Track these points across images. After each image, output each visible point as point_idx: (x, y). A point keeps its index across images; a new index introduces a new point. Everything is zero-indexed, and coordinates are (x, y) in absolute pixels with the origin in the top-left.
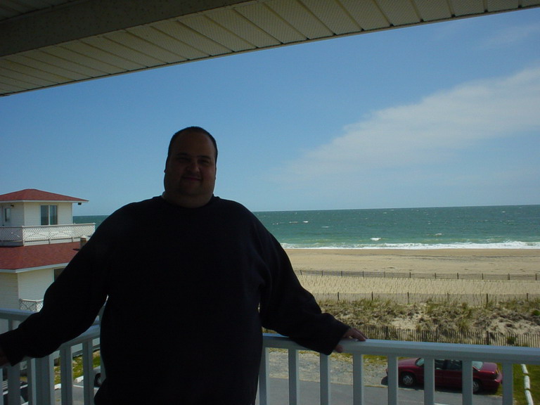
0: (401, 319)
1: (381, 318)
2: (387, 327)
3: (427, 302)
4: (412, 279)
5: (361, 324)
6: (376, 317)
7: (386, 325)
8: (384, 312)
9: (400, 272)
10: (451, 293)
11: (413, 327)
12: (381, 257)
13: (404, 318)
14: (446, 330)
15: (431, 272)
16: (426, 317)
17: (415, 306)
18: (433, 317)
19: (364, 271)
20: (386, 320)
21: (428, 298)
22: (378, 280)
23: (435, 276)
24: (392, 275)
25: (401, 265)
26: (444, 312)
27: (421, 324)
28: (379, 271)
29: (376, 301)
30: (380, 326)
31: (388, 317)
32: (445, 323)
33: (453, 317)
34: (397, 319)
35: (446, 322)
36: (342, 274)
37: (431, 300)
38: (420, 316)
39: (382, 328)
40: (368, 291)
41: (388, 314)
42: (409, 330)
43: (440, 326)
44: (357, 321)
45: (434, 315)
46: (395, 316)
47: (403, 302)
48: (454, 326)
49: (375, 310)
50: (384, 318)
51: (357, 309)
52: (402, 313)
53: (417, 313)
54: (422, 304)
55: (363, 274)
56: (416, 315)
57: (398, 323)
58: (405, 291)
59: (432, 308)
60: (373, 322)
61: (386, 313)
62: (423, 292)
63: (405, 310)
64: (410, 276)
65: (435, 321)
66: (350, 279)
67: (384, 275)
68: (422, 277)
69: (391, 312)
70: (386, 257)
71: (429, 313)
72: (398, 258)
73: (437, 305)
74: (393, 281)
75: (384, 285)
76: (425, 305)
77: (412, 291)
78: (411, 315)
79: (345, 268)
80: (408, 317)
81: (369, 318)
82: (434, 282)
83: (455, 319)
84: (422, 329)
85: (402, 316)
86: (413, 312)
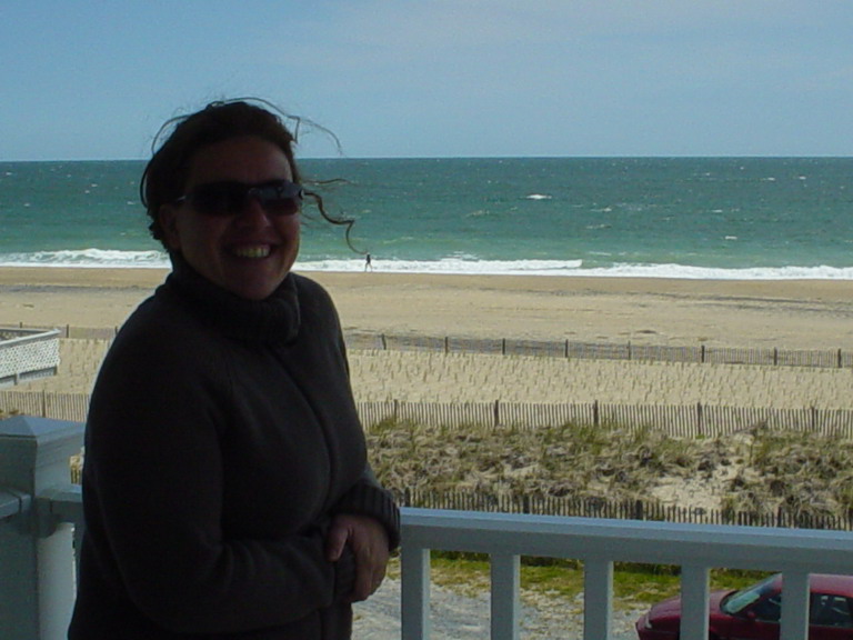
0: (679, 480)
1: (620, 478)
2: (639, 503)
3: (754, 433)
4: (707, 365)
5: (562, 493)
6: (606, 473)
7: (636, 496)
8: (631, 459)
9: (672, 344)
10: (822, 407)
11: (712, 503)
12: (618, 299)
13: (687, 477)
14: (805, 512)
15: (760, 347)
16: (751, 475)
17: (718, 443)
18: (771, 476)
19: (570, 338)
20: (634, 484)
21: (755, 420)
22: (609, 366)
23: (775, 357)
24: (652, 354)
25: (675, 324)
26: (801, 461)
27: (735, 495)
28: (612, 340)
29: (606, 428)
30: (620, 499)
31: (642, 474)
32: (804, 493)
33: (827, 475)
34: (668, 478)
35: (808, 489)
36: (504, 346)
37: (764, 427)
38: (732, 473)
39: (624, 506)
40: (584, 399)
41: (642, 464)
42: (702, 512)
43: (790, 500)
44: (551, 483)
45: (775, 471)
46: (663, 471)
47: (682, 432)
48: (831, 503)
49: (604, 453)
50: (631, 476)
51: (551, 450)
52: (680, 462)
53: (725, 463)
54: (738, 437)
55: (566, 349)
56: (721, 468)
57: (668, 491)
58: (691, 399)
59: (767, 449)
60: (598, 487)
61: (636, 464)
62: (740, 401)
63: (690, 453)
64: (703, 355)
65: (777, 487)
66: (529, 363)
67: (628, 352)
68: (736, 359)
69: (649, 461)
70: (631, 299)
71: (761, 462)
72: (669, 302)
73: (780, 442)
74: (654, 370)
75: (628, 382)
76: (748, 441)
77: (710, 400)
78: (706, 467)
79: (514, 331)
80: (699, 474)
81: (587, 478)
82: (772, 374)
83: (833, 482)
84: (739, 508)
85: (683, 470)
86: (715, 459)
